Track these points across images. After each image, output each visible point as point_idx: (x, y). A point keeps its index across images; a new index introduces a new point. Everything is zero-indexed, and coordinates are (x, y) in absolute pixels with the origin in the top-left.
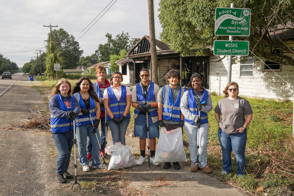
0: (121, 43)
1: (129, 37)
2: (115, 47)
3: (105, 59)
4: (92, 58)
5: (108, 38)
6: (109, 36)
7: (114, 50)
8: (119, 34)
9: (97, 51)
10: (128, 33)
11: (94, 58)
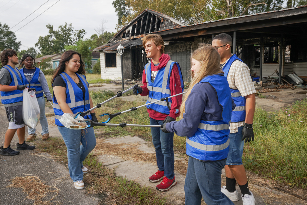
0: (64, 35)
1: (73, 28)
2: (58, 39)
3: (47, 52)
4: (28, 52)
5: (48, 30)
6: (50, 28)
7: (57, 42)
8: (61, 25)
9: (37, 43)
10: (71, 24)
11: (31, 52)
